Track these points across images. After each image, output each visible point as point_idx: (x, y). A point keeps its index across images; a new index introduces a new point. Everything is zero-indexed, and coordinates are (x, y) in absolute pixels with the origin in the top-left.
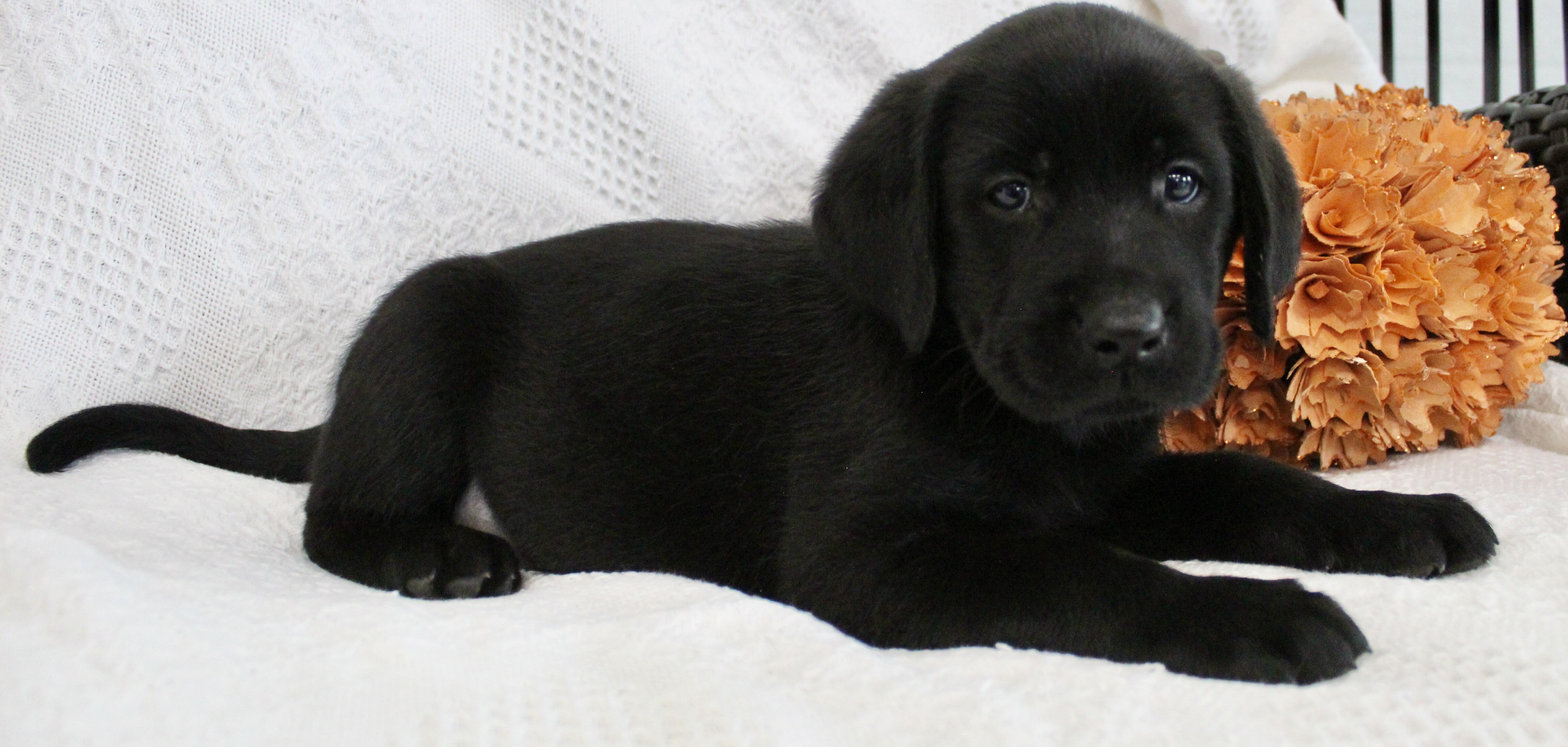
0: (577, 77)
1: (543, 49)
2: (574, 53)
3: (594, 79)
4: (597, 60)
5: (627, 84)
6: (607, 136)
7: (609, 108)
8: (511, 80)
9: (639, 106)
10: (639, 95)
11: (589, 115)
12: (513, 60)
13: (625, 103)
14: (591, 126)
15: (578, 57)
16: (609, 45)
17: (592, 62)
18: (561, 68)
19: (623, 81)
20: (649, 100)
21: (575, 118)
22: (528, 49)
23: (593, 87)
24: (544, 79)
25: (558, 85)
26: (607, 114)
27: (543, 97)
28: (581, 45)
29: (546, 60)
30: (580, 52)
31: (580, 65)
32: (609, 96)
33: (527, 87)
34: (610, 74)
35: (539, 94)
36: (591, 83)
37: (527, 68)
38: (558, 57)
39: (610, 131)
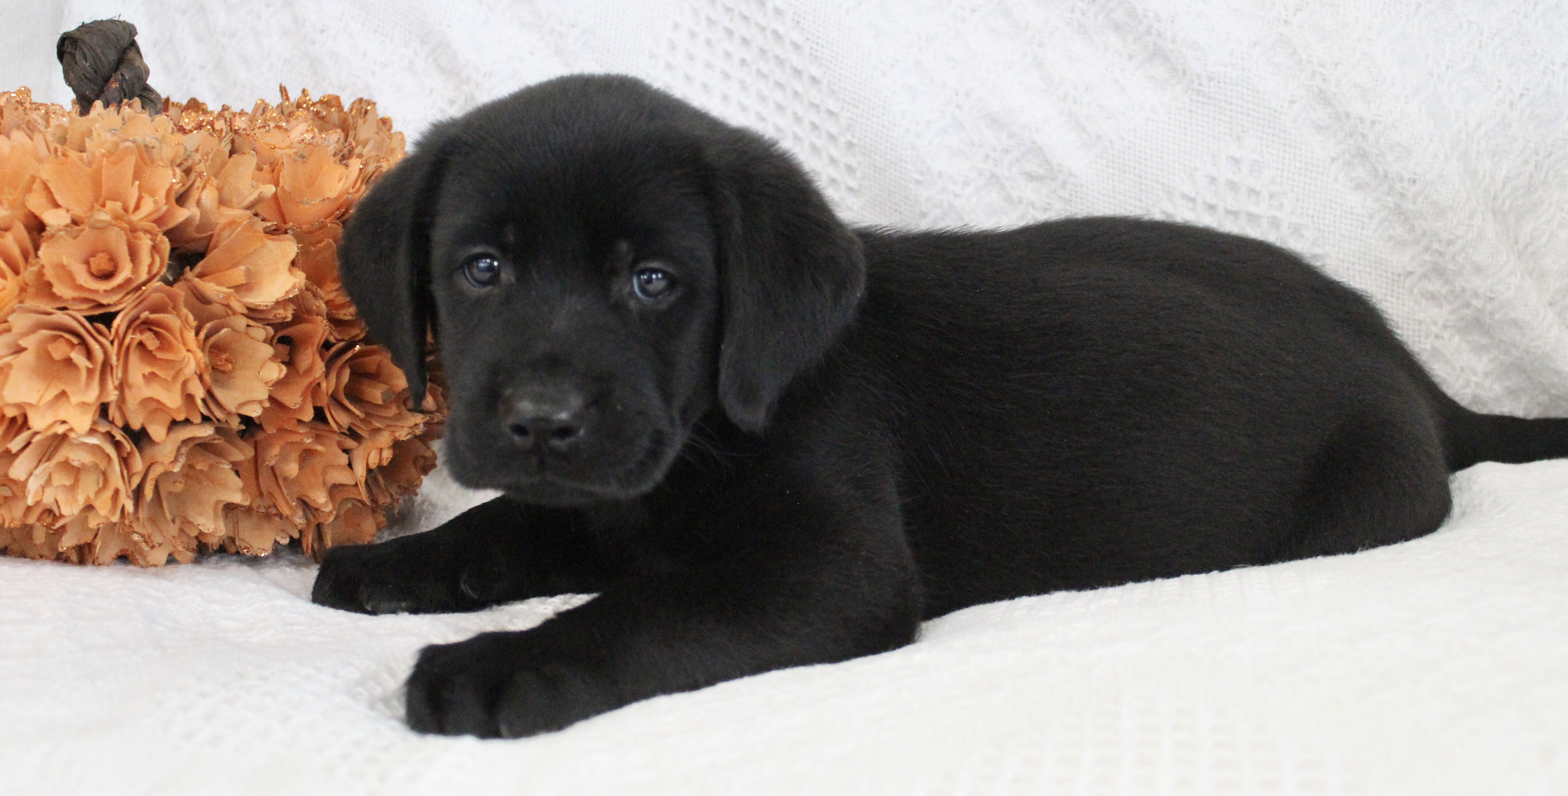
0: (763, 52)
1: (725, 20)
2: (757, 24)
3: (779, 52)
4: (782, 30)
5: (816, 57)
6: (798, 119)
7: (798, 86)
8: (691, 57)
9: (829, 82)
10: (830, 69)
11: (778, 96)
12: (693, 35)
13: (814, 80)
14: (780, 108)
15: (763, 29)
16: (795, 13)
17: (775, 32)
18: (745, 41)
19: (811, 54)
20: (840, 75)
21: (763, 98)
22: (710, 21)
23: (780, 62)
24: (728, 55)
25: (743, 62)
26: (796, 93)
27: (726, 76)
28: (765, 14)
29: (730, 33)
30: (763, 23)
31: (765, 37)
32: (798, 73)
33: (709, 65)
34: (796, 47)
35: (722, 73)
36: (777, 57)
37: (709, 42)
38: (743, 30)
39: (801, 112)
